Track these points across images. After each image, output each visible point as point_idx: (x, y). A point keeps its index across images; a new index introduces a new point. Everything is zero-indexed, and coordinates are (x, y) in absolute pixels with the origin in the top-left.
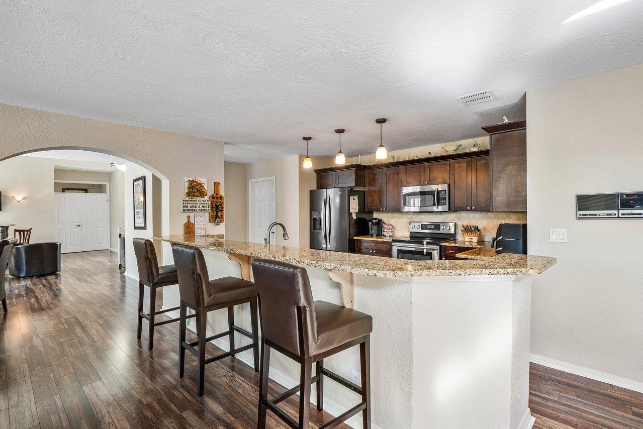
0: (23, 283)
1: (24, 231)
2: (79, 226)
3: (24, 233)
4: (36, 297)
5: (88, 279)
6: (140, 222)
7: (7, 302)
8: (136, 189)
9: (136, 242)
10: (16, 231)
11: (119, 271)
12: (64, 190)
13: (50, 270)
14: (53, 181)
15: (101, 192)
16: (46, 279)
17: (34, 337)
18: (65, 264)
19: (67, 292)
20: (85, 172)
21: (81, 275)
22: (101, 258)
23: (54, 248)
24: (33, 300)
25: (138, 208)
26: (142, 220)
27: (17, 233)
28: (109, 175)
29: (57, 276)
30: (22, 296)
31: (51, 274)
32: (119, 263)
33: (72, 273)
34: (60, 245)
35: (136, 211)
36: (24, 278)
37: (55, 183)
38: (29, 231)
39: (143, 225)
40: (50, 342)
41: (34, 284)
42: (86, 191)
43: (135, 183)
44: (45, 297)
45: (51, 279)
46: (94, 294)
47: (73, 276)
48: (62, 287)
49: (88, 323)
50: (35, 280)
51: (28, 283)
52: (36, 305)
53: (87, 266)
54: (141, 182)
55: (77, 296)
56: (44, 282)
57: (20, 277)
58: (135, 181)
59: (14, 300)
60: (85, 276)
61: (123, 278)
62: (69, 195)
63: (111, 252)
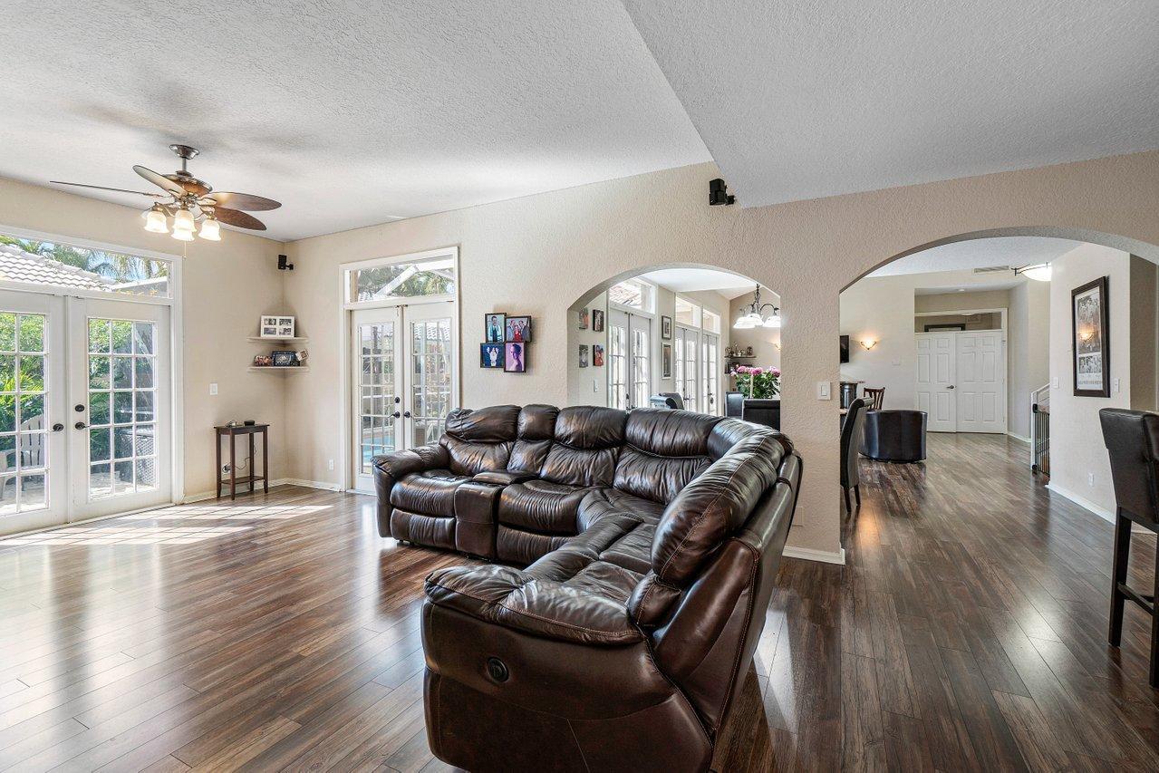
0: (875, 468)
1: (875, 391)
2: (952, 387)
3: (877, 393)
4: (894, 493)
5: (973, 481)
6: (1092, 380)
7: (860, 490)
8: (1080, 310)
9: (1110, 419)
10: (866, 390)
11: (1032, 478)
12: (927, 329)
13: (910, 455)
14: (913, 315)
15: (991, 327)
16: (906, 468)
17: (899, 557)
18: (932, 449)
19: (941, 496)
20: (962, 293)
21: (958, 471)
22: (992, 449)
23: (917, 419)
24: (891, 497)
25: (1084, 349)
26: (1098, 377)
27: (867, 393)
28: (1008, 295)
29: (922, 466)
30: (876, 486)
31: (912, 462)
32: (1033, 463)
33: (944, 466)
34: (926, 416)
35: (1078, 356)
36: (876, 459)
37: (916, 318)
38: (882, 391)
39: (1099, 387)
40: (922, 574)
41: (890, 473)
42: (963, 327)
43: (1078, 298)
44: (907, 496)
45: (912, 467)
46: (989, 512)
47: (948, 472)
48: (929, 484)
49: (986, 564)
50: (892, 467)
51: (882, 468)
52: (896, 505)
53: (967, 457)
54: (1095, 293)
55: (958, 508)
56: (903, 471)
57: (872, 458)
58: (1075, 292)
59: (867, 490)
60: (967, 474)
61: (1043, 495)
62: (935, 336)
63: (1009, 438)
